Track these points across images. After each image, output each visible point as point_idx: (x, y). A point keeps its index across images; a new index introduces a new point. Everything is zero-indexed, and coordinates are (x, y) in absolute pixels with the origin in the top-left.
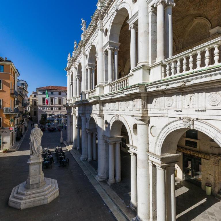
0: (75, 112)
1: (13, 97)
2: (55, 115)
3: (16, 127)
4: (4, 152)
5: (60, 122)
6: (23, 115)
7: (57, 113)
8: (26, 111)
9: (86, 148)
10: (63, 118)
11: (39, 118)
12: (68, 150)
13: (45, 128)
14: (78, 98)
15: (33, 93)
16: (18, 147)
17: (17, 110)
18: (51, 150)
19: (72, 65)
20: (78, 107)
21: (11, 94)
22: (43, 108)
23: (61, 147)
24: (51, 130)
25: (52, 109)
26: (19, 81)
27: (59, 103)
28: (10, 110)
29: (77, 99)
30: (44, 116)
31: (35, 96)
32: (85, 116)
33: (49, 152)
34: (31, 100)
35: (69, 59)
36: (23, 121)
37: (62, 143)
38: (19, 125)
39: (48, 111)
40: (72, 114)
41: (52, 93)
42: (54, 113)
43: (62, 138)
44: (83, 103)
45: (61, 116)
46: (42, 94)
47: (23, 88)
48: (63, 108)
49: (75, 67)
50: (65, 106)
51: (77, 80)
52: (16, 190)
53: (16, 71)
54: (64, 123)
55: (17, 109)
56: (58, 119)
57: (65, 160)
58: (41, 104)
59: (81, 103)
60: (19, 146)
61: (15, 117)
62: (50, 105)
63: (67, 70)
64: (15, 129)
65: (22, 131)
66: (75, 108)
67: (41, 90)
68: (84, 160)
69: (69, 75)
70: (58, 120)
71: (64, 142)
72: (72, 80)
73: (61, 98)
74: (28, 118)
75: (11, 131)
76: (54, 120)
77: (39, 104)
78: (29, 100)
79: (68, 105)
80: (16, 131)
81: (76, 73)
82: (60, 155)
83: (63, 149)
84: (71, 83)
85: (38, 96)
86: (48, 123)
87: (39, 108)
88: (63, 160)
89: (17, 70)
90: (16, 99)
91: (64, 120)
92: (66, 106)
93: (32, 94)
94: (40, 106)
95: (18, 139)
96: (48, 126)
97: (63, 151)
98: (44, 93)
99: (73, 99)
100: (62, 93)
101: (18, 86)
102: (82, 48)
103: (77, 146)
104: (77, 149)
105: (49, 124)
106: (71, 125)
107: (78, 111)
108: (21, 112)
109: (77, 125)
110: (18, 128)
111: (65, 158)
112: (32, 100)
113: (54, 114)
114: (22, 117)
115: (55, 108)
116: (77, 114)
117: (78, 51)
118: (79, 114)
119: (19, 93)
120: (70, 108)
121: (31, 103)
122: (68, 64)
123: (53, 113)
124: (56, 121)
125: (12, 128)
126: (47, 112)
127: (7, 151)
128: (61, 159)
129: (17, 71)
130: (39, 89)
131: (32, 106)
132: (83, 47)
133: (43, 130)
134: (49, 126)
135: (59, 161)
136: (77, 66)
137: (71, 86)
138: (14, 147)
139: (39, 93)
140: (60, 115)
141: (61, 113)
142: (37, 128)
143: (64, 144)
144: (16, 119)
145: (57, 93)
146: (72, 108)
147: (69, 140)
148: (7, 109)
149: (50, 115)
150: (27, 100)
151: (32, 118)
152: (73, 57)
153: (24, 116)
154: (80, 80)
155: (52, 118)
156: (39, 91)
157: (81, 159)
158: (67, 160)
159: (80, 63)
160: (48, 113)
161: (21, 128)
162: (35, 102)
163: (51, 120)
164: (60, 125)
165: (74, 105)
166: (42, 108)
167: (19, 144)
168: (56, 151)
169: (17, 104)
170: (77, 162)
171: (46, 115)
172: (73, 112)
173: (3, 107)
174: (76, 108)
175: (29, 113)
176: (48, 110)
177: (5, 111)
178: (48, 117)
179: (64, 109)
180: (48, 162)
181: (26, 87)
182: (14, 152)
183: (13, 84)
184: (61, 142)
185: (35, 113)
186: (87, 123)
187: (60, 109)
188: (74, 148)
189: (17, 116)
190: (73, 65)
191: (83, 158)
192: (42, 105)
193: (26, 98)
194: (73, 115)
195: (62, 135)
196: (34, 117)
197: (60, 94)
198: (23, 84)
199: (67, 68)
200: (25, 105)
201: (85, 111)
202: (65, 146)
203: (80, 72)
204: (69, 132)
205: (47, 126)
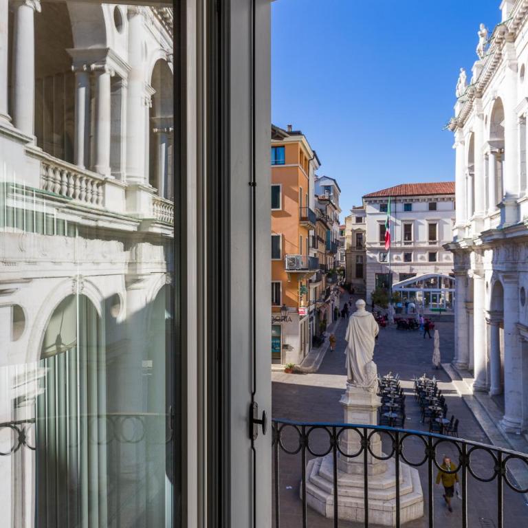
0: (483, 267)
1: (305, 227)
2: (418, 276)
3: (312, 307)
4: (287, 371)
5: (435, 301)
6: (329, 276)
7: (423, 270)
8: (336, 263)
9: (519, 393)
10: (443, 286)
11: (371, 285)
12: (460, 394)
13: (386, 318)
14: (491, 218)
15: (355, 210)
16: (317, 363)
17: (314, 262)
18: (404, 384)
19: (471, 108)
20: (491, 251)
21: (302, 219)
22: (382, 255)
23: (434, 380)
24: (406, 325)
25: (407, 257)
26: (317, 180)
27: (432, 236)
28: (298, 263)
29: (487, 221)
30: (385, 280)
31: (359, 220)
32: (517, 283)
33: (397, 389)
34: (348, 233)
35: (461, 88)
36: (328, 292)
37: (437, 368)
38: (320, 304)
39: (396, 264)
40: (470, 273)
41: (408, 208)
42: (414, 272)
43: (437, 352)
44: (509, 236)
45: (439, 280)
46: (378, 211)
47: (329, 200)
48: (444, 256)
49: (481, 116)
50: (446, 247)
51: (487, 159)
52: (315, 467)
53: (312, 154)
54: (447, 305)
55: (315, 260)
56: (427, 290)
57: (445, 421)
58: (376, 243)
59: (501, 237)
60: (319, 361)
61: (310, 281)
62: (403, 246)
63: (453, 130)
64: (310, 313)
65: (325, 321)
66: (483, 254)
67: (376, 201)
68: (511, 434)
69: (463, 143)
70: (426, 295)
71: (446, 366)
72: (471, 158)
73: (438, 220)
74: (341, 286)
75: (301, 318)
76: (413, 294)
77: (369, 244)
78: (342, 232)
79: (457, 244)
80: (311, 319)
81: (483, 135)
82: (431, 403)
83: (441, 386)
84: (467, 171)
85: (367, 219)
86: (397, 301)
87: (371, 255)
88: (437, 420)
89: (314, 152)
90: (312, 233)
91: (447, 295)
92: (452, 247)
93: (350, 213)
94: (373, 250)
95: (317, 341)
96: (397, 312)
97: (440, 392)
98: (383, 208)
99: (473, 223)
100: (440, 205)
101: (316, 196)
102: (505, 48)
103: (489, 385)
104: (490, 393)
105: (400, 305)
106: (468, 312)
107: (492, 262)
108: (324, 267)
109: (489, 312)
110: (318, 312)
111: (447, 415)
112: (352, 231)
113: (414, 275)
114: (327, 282)
115: (419, 256)
116: (489, 275)
117: (492, 60)
118: (496, 272)
119: (318, 215)
120: (466, 252)
121: (349, 241)
122: (458, 108)
123: (411, 270)
124: (419, 296)
125: (304, 310)
126: (393, 268)
127: (291, 370)
128: (435, 414)
129: (315, 155)
130: (369, 199)
131: (351, 248)
132: (507, 44)
133: (381, 322)
134: (398, 310)
135: (427, 419)
136: (488, 111)
137: (470, 178)
138: (309, 362)
139: (370, 209)
140: (435, 278)
141: (436, 269)
142: (363, 311)
143: (446, 373)
144: (313, 286)
145: (425, 206)
146: (473, 255)
147: (461, 361)
148: (293, 259)
149: (403, 276)
150: (338, 231)
151: (350, 284)
152: (475, 81)
153: (330, 280)
154: (500, 156)
155: (409, 286)
156: (370, 202)
157: (503, 429)
158: (452, 421)
159: (499, 97)
160: (397, 270)
161: (323, 311)
162: (359, 237)
163: (405, 293)
164: (433, 310)
165: (479, 242)
166: (377, 256)
167: (319, 356)
168: (418, 390)
169: (315, 246)
170: (485, 434)
171: (391, 275)
172: (473, 266)
173: (284, 254)
174: (486, 252)
175: (344, 272)
176: (395, 261)
177: (289, 264)
178: (396, 282)
179: (447, 258)
180: (394, 415)
181: (336, 196)
182: (309, 375)
183: (304, 193)
184: (436, 364)
185: (360, 271)
186: (523, 304)
187: (432, 257)
188: (481, 390)
189: (314, 278)
190: (475, 107)
191: (509, 424)
192: (378, 246)
193: (335, 228)
194: (476, 277)
195: (437, 343)
196: (356, 282)
197: (433, 207)
198: (328, 188)
199: (453, 122)
200: (332, 247)
201: (515, 263)
202: (450, 380)
203: (497, 129)
204: (461, 333)
205: (394, 312)
